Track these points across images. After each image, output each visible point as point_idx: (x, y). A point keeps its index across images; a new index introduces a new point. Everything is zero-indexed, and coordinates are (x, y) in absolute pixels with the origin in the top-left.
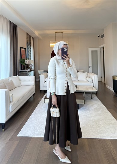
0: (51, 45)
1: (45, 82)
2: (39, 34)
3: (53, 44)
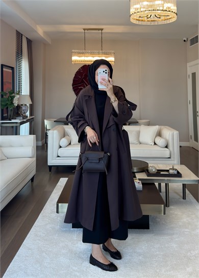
0: (74, 58)
1: (61, 147)
2: (45, 33)
3: (80, 56)
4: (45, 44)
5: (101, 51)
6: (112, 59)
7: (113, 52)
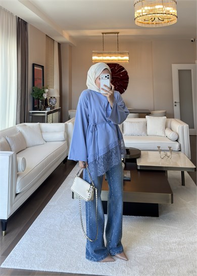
0: (95, 58)
3: (99, 56)
4: (71, 46)
5: (117, 52)
6: (127, 58)
7: (128, 52)
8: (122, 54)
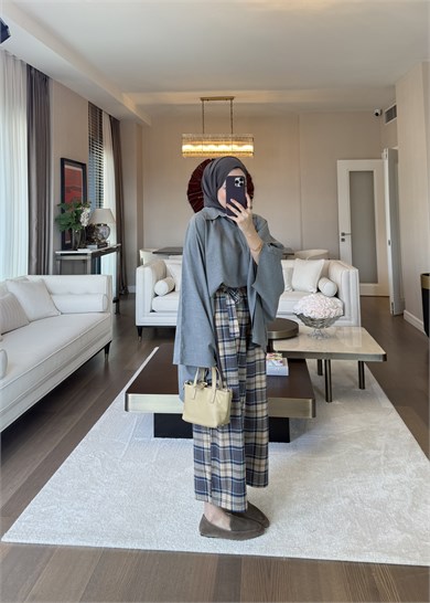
0: (187, 148)
1: (157, 295)
2: (139, 107)
3: (194, 145)
5: (230, 136)
6: (249, 148)
7: (251, 135)
8: (240, 140)
